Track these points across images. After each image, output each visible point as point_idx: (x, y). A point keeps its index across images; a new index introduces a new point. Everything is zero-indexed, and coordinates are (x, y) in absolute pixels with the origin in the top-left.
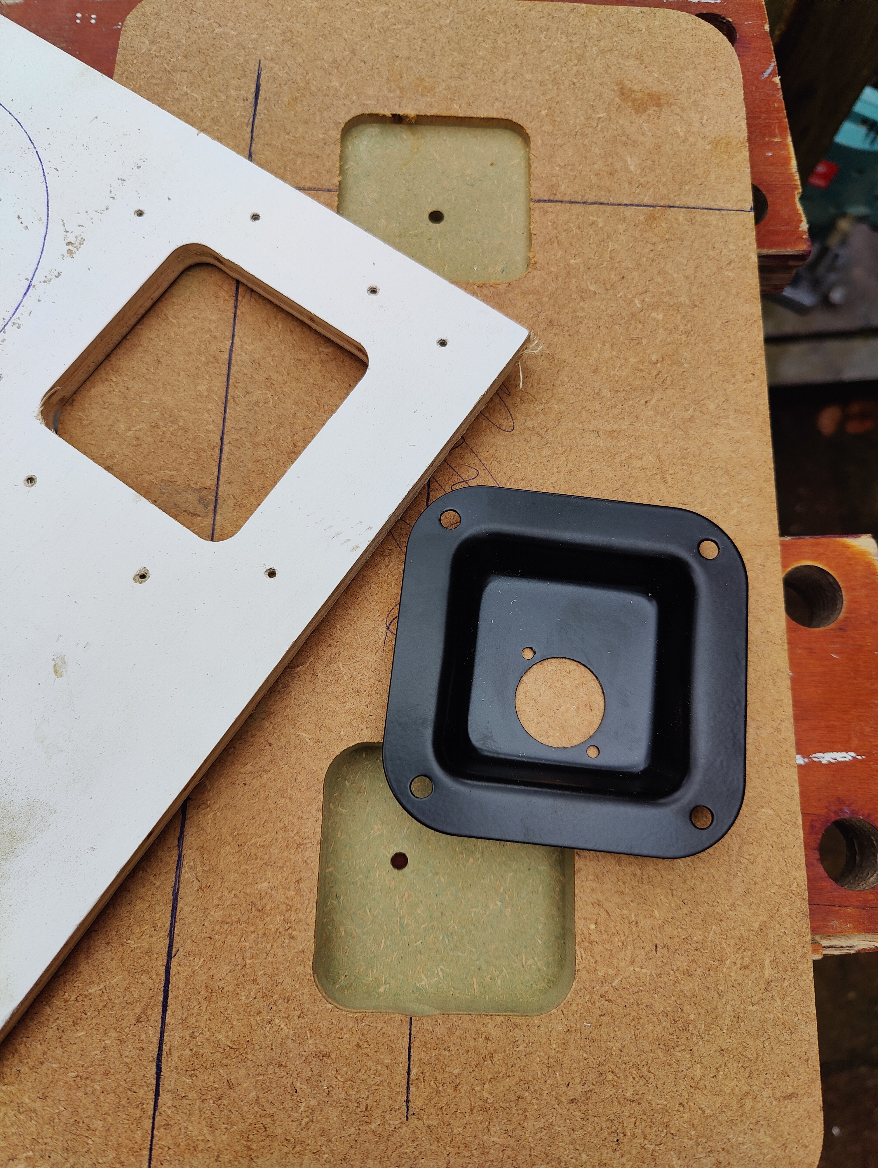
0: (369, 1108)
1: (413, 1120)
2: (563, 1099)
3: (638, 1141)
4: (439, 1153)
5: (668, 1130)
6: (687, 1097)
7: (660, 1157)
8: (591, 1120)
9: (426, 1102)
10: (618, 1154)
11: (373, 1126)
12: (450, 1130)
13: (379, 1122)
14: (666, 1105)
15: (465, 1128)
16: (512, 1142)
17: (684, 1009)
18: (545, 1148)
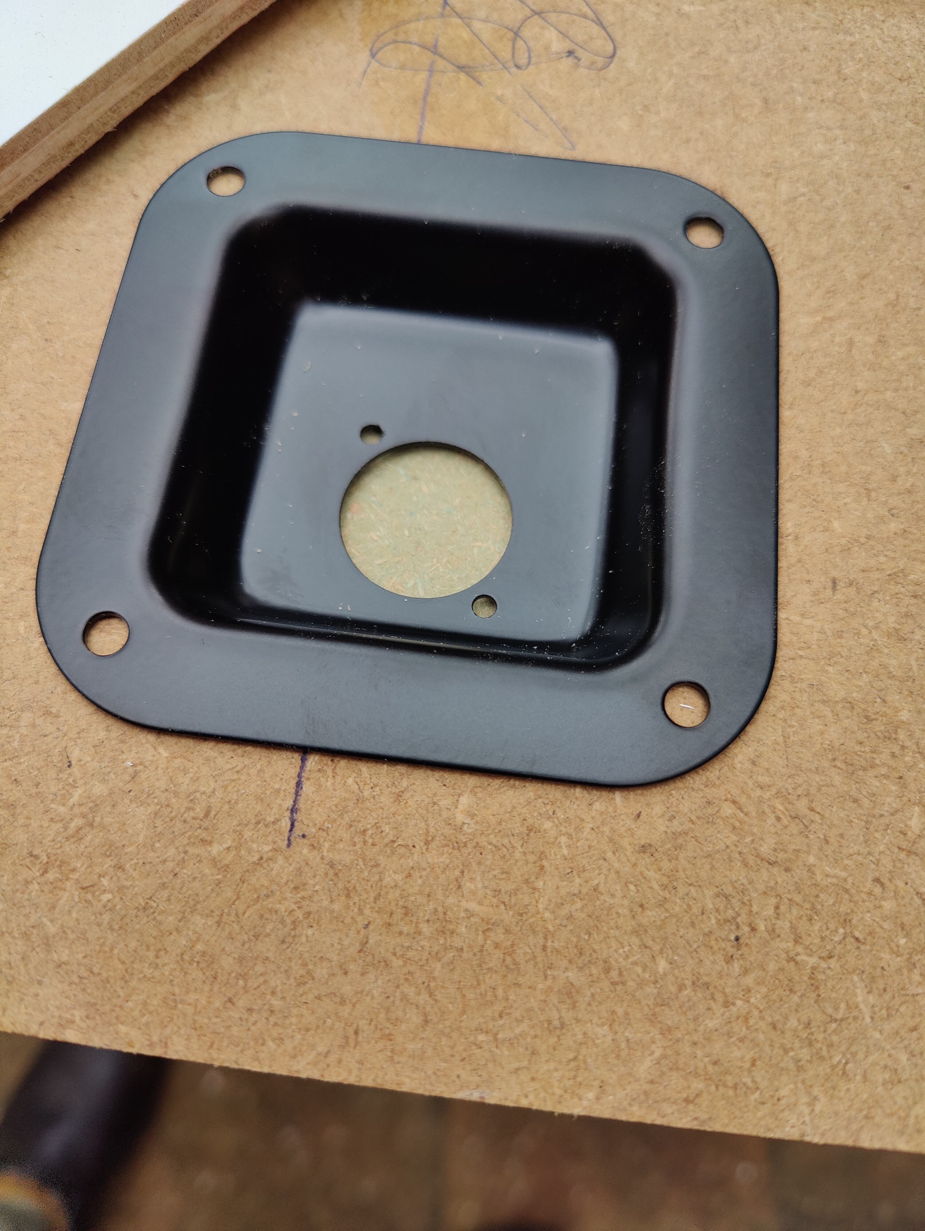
0: (213, 814)
1: (302, 849)
2: (625, 842)
3: (783, 945)
4: (348, 920)
5: (848, 930)
6: (890, 867)
7: (829, 985)
8: (682, 890)
9: (334, 816)
10: (736, 967)
11: (215, 849)
12: (377, 877)
13: (229, 843)
14: (845, 880)
15: (409, 876)
16: (508, 917)
17: (889, 699)
18: (579, 937)
